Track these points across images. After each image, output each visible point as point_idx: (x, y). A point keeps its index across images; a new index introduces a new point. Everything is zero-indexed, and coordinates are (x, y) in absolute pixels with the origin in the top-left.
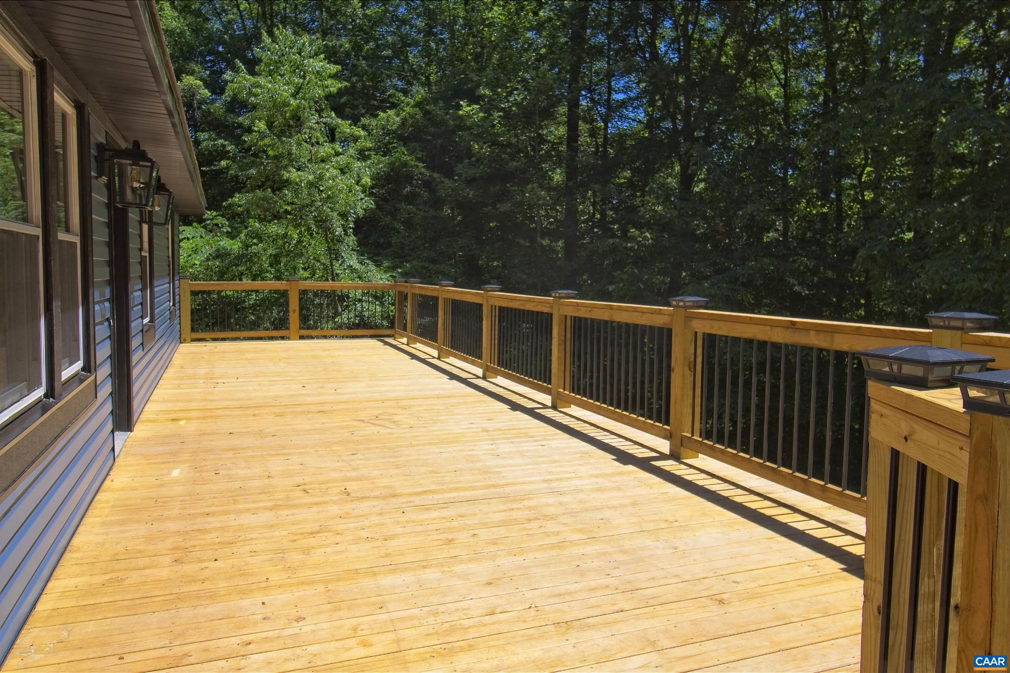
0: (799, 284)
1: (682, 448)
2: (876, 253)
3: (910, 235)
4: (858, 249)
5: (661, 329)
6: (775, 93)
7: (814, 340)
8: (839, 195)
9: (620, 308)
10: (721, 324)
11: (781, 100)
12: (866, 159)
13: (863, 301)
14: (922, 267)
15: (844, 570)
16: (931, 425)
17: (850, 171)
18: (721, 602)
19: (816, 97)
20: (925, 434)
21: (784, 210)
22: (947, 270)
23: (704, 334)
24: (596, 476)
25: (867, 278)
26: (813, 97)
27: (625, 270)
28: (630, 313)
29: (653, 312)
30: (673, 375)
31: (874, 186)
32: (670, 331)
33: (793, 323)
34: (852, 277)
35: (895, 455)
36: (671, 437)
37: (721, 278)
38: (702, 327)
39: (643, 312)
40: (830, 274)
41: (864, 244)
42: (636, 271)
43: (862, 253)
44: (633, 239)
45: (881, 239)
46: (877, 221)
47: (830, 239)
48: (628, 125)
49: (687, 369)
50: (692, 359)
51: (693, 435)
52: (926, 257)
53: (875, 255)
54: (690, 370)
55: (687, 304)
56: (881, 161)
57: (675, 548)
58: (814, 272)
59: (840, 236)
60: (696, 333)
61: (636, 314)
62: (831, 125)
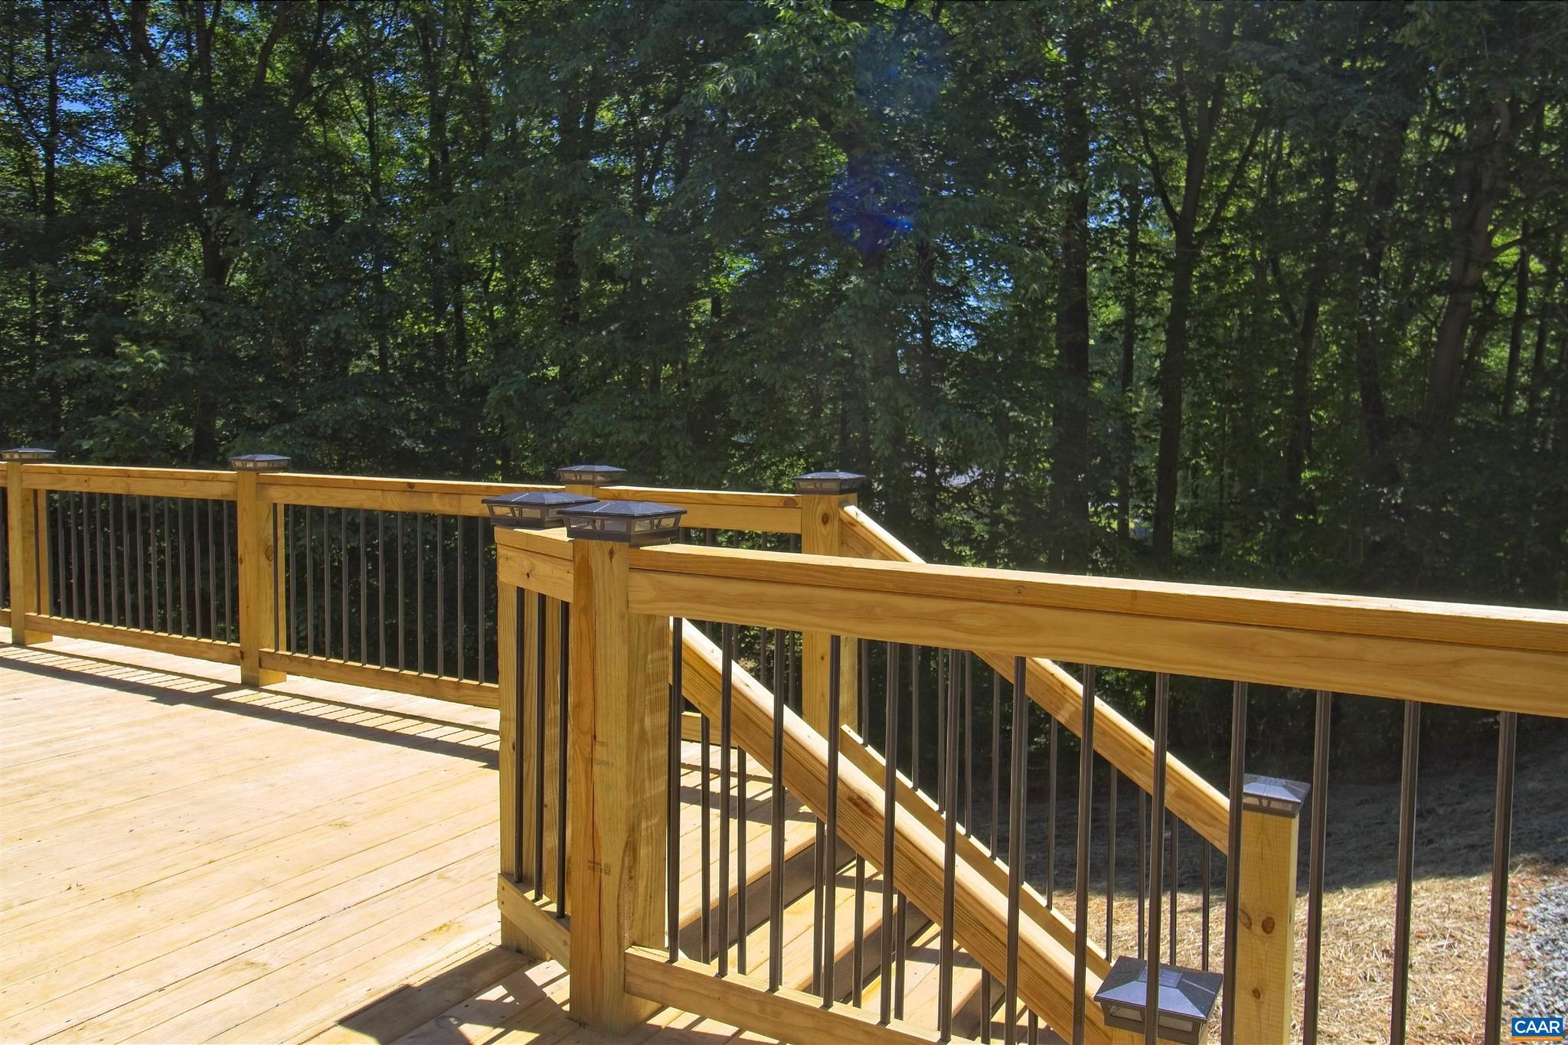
0: (409, 436)
1: (261, 670)
2: (512, 393)
3: (553, 372)
4: (488, 388)
5: (218, 503)
6: (354, 140)
7: (438, 506)
8: (459, 310)
9: (143, 475)
10: (313, 491)
11: (366, 155)
12: (493, 260)
13: (499, 462)
14: (569, 413)
15: (484, 767)
16: (547, 558)
17: (472, 274)
18: (343, 825)
19: (419, 159)
20: (543, 568)
21: (381, 327)
22: (598, 417)
23: (287, 507)
24: (128, 725)
25: (502, 429)
26: (413, 158)
27: (115, 413)
28: (163, 482)
29: (203, 479)
30: (242, 568)
31: (507, 299)
32: (233, 505)
33: (411, 485)
34: (483, 427)
35: (521, 592)
36: (242, 657)
37: (288, 427)
38: (282, 496)
39: (184, 479)
40: (450, 423)
41: (496, 382)
42: (136, 414)
43: (493, 394)
44: (127, 358)
45: (517, 375)
46: (510, 350)
47: (450, 372)
48: (95, 159)
49: (263, 559)
50: (271, 543)
51: (277, 649)
52: (574, 400)
53: (510, 396)
54: (268, 558)
55: (260, 465)
56: (513, 266)
57: (272, 785)
58: (429, 419)
59: (463, 369)
60: (275, 505)
61: (174, 482)
62: (443, 209)
